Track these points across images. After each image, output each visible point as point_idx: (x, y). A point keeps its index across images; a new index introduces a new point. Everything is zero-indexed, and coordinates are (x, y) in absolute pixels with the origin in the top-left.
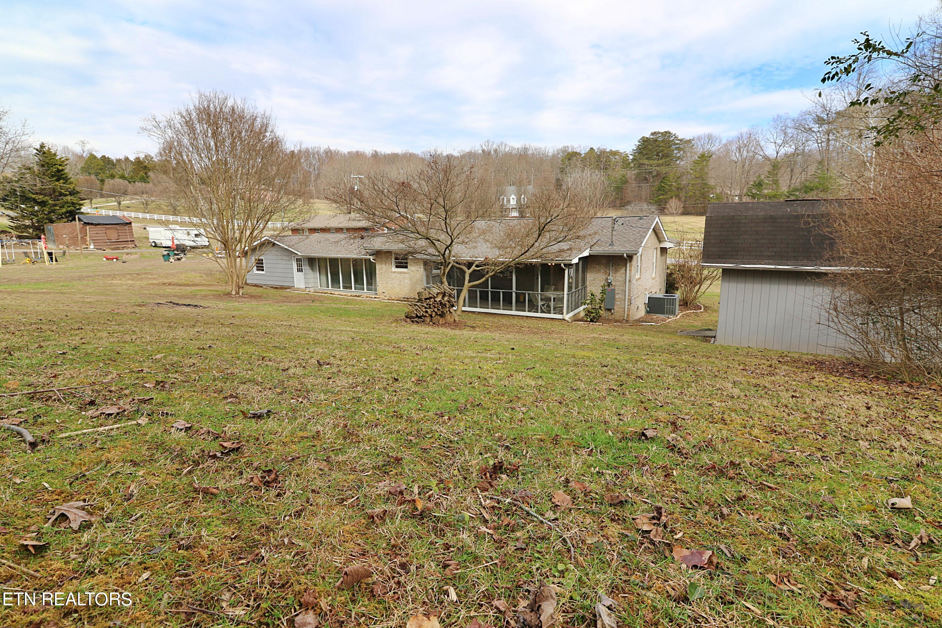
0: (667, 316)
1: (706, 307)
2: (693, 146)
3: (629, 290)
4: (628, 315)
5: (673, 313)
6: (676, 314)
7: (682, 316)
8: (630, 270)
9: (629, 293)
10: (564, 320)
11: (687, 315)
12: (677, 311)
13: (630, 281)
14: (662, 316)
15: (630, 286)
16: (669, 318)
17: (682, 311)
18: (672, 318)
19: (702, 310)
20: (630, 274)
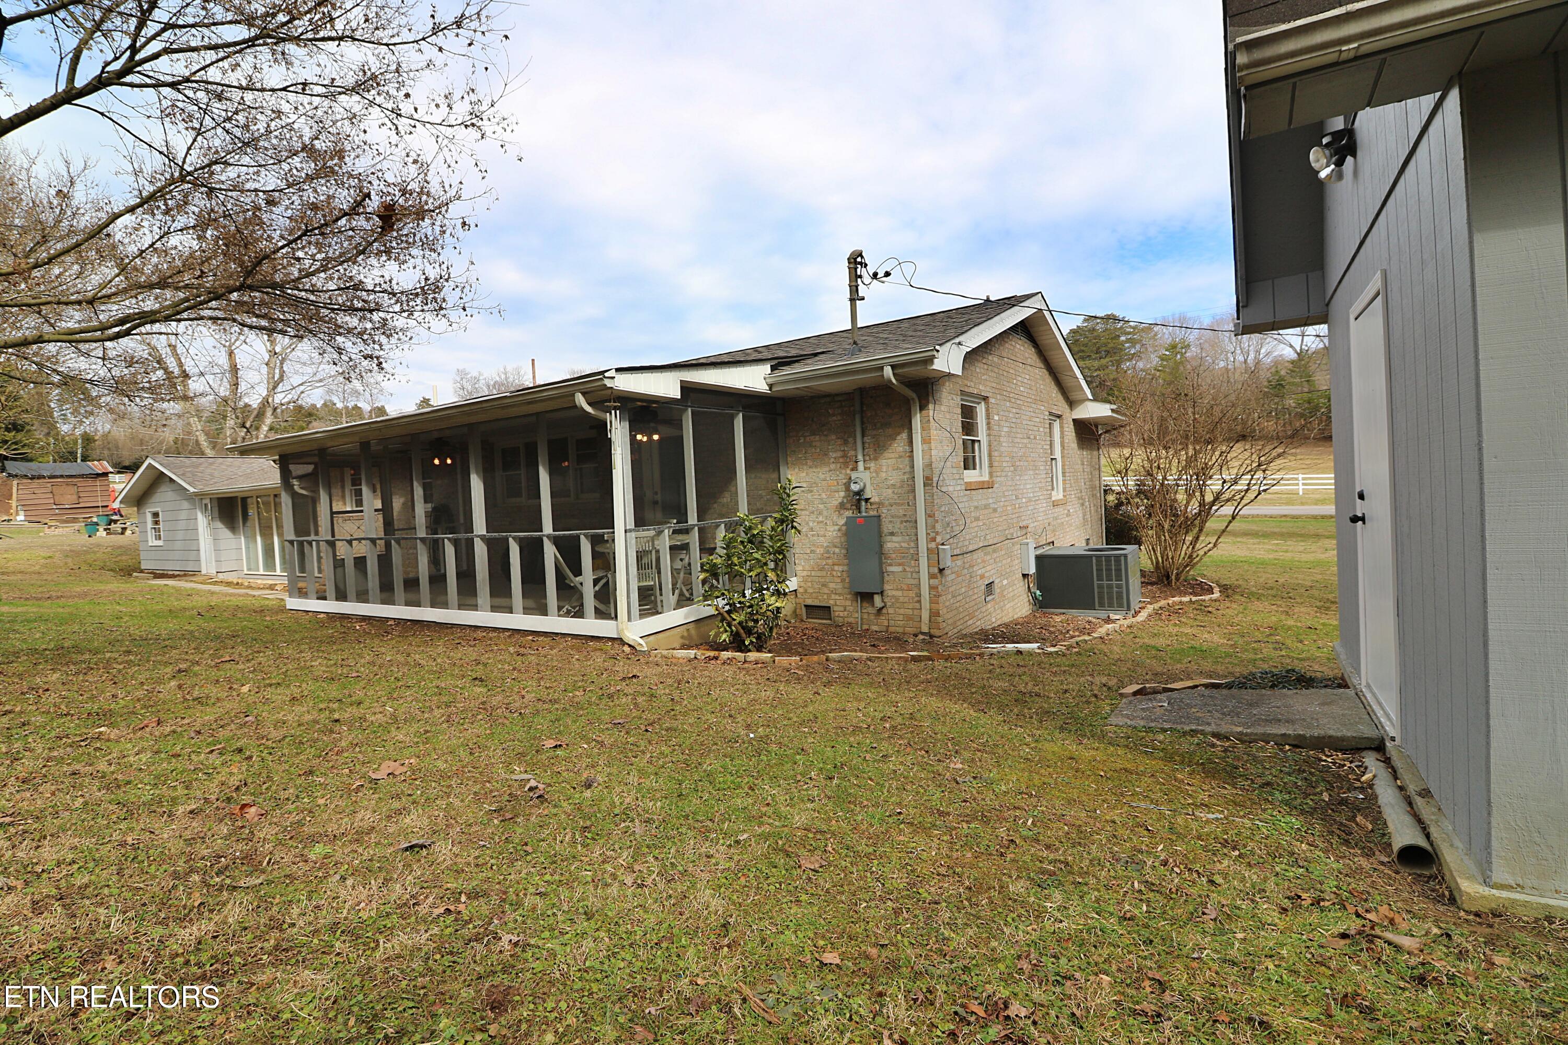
0: (1103, 614)
1: (1224, 589)
2: (1156, 335)
3: (929, 515)
4: (934, 614)
5: (1121, 602)
6: (1135, 606)
7: (1157, 614)
8: (926, 441)
9: (931, 527)
10: (620, 641)
11: (1174, 611)
12: (1136, 597)
13: (928, 482)
14: (1082, 616)
15: (930, 504)
16: (1108, 620)
17: (1154, 599)
18: (1120, 620)
19: (1216, 595)
20: (927, 452)
